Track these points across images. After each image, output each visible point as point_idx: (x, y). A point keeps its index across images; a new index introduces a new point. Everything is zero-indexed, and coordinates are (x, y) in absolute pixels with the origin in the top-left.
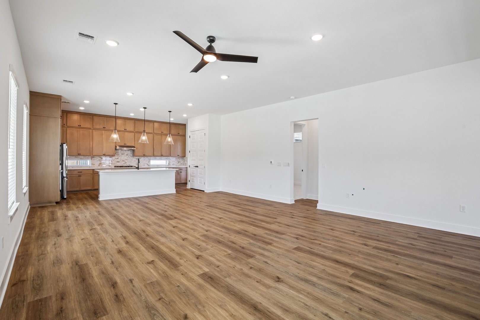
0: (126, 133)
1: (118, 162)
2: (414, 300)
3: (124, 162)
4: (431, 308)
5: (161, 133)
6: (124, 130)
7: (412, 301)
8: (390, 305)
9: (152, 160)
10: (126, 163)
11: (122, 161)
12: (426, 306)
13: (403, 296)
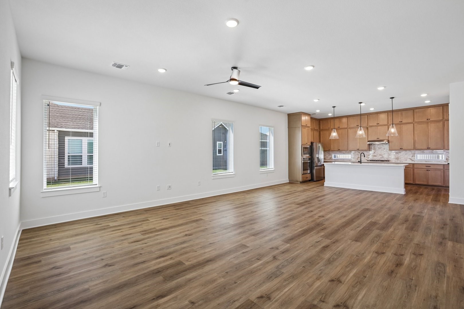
0: (379, 127)
1: (375, 156)
2: (129, 279)
3: (381, 156)
4: (115, 284)
5: (426, 120)
6: (376, 124)
7: (129, 278)
8: (135, 266)
9: (418, 154)
10: (383, 157)
11: (379, 155)
12: (118, 282)
13: (137, 276)
